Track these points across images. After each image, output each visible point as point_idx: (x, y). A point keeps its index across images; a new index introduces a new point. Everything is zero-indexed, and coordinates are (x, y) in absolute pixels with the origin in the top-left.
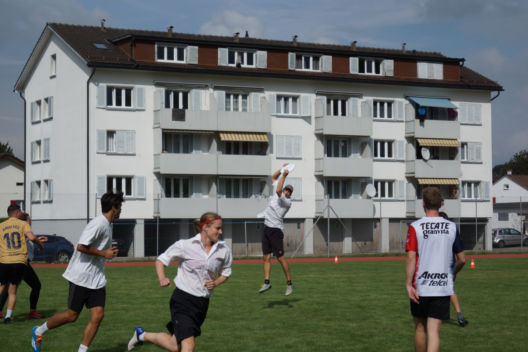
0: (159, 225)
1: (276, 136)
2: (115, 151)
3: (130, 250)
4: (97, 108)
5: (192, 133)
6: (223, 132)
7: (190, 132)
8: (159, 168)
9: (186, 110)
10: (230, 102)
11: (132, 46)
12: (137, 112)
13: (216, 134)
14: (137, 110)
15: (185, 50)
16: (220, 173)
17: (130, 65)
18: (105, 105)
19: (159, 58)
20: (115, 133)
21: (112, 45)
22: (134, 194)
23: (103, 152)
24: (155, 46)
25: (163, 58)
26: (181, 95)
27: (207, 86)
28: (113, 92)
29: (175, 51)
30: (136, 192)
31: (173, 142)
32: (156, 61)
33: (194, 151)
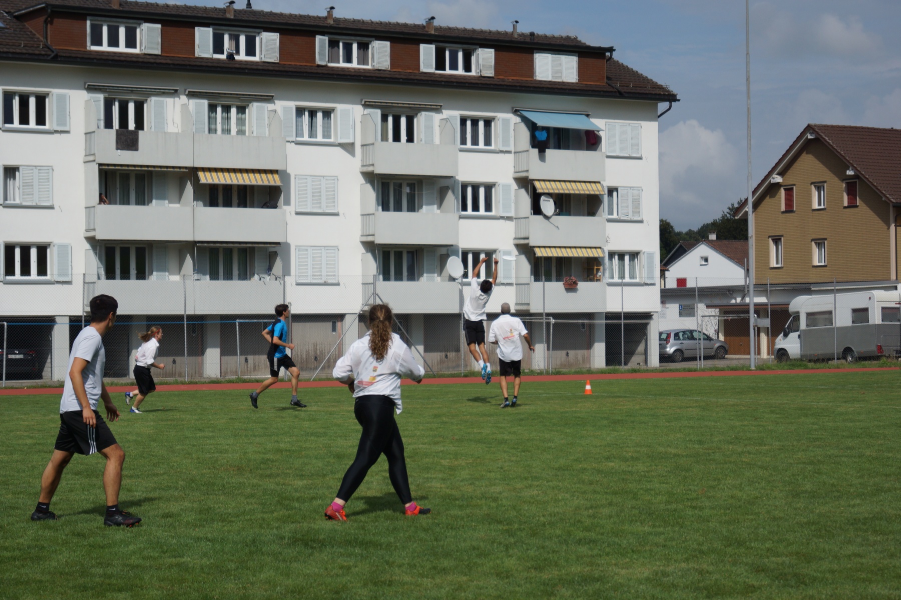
1: (296, 175)
2: (18, 201)
3: (45, 369)
5: (151, 172)
6: (204, 170)
7: (146, 169)
8: (94, 230)
9: (140, 132)
10: (216, 118)
11: (46, 22)
12: (57, 135)
13: (192, 173)
14: (56, 132)
15: (138, 31)
16: (197, 239)
17: (43, 55)
18: (0, 124)
19: (93, 44)
20: (19, 171)
21: (14, 20)
22: (52, 274)
24: (86, 23)
25: (100, 44)
26: (131, 107)
27: (176, 91)
28: (14, 101)
29: (122, 31)
30: (56, 272)
31: (118, 186)
32: (88, 48)
33: (154, 201)
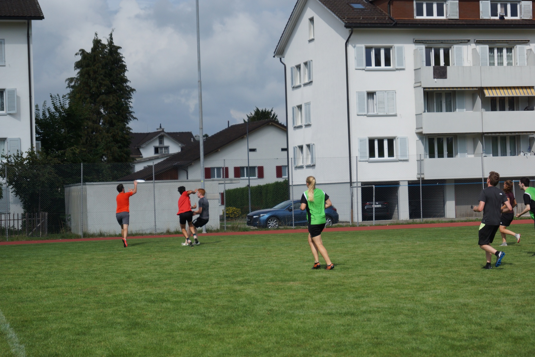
0: (422, 187)
2: (375, 113)
3: (394, 213)
4: (356, 69)
5: (455, 91)
6: (487, 88)
7: (452, 89)
8: (422, 128)
9: (448, 67)
10: (494, 56)
11: (389, 4)
12: (397, 72)
13: (480, 91)
14: (397, 69)
15: (445, 5)
16: (484, 131)
17: (388, 24)
18: (364, 66)
19: (418, 15)
20: (376, 95)
21: (370, 4)
22: (397, 156)
23: (363, 114)
24: (413, 3)
25: (422, 15)
26: (442, 52)
27: (469, 41)
28: (372, 52)
29: (435, 6)
30: (399, 154)
31: (435, 101)
32: (415, 18)
33: (457, 110)
